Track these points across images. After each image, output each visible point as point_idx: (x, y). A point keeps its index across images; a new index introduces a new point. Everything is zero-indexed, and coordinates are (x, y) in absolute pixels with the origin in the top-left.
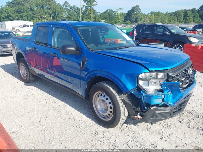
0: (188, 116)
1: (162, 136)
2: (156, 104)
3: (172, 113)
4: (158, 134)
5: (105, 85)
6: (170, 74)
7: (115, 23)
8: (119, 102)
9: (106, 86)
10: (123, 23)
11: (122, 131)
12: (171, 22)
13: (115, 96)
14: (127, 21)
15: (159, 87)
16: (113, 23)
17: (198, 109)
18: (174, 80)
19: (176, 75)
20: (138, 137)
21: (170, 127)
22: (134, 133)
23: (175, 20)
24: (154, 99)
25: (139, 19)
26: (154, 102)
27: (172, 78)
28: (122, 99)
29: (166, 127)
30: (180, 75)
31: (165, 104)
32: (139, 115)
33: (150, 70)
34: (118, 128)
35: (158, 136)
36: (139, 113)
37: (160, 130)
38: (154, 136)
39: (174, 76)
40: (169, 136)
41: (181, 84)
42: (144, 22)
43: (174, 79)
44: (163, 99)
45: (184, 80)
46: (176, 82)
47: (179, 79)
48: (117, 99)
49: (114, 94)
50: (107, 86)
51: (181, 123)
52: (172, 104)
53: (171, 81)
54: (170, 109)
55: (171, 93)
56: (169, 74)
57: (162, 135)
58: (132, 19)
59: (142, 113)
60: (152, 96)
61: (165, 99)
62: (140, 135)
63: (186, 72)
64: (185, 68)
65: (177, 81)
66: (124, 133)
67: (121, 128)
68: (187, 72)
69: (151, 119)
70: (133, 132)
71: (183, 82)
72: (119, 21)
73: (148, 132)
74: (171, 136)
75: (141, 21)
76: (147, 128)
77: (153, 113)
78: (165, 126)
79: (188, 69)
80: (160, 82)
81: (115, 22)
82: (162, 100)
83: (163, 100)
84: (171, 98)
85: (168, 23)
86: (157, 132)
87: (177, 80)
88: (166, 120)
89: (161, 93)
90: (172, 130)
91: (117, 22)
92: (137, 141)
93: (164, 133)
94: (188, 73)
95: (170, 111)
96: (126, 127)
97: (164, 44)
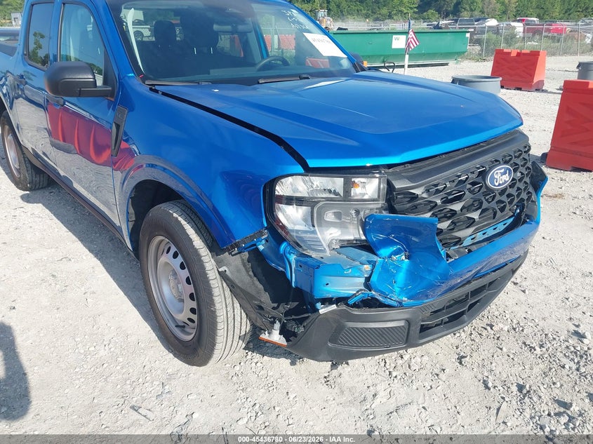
0: (498, 338)
1: (369, 412)
2: (335, 296)
3: (411, 332)
4: (357, 403)
5: (175, 215)
6: (398, 185)
7: (390, 17)
8: (211, 282)
9: (177, 218)
10: (416, 16)
11: (235, 378)
12: (570, 14)
13: (199, 256)
14: (427, 11)
15: (355, 233)
16: (382, 15)
17: (547, 315)
18: (414, 209)
19: (427, 191)
20: (277, 409)
21: (414, 378)
22: (271, 389)
23: (587, 8)
24: (327, 279)
25: (465, 6)
26: (328, 288)
27: (409, 202)
28: (220, 270)
29: (399, 377)
30: (445, 187)
31: (373, 299)
32: (278, 332)
33: (312, 163)
34: (228, 365)
35: (353, 409)
36: (277, 326)
37: (368, 387)
38: (340, 408)
39: (417, 191)
40: (395, 413)
41: (444, 225)
42: (483, 13)
43: (416, 207)
44: (368, 279)
45: (461, 210)
46: (425, 219)
47: (436, 205)
48: (203, 268)
49: (196, 251)
50: (180, 219)
51: (461, 363)
52: (406, 299)
53: (402, 212)
54: (406, 316)
55: (403, 257)
56: (393, 182)
57: (368, 407)
58: (444, 4)
59: (293, 327)
60: (318, 267)
61: (374, 278)
62: (291, 399)
63: (479, 180)
64: (477, 162)
65: (428, 215)
66: (237, 386)
67: (237, 368)
68: (484, 179)
69: (330, 349)
70: (270, 387)
71: (455, 219)
72: (401, 11)
73: (324, 388)
74: (401, 414)
75: (472, 10)
76: (326, 375)
77: (335, 325)
78: (394, 374)
79: (491, 169)
80: (358, 212)
81: (390, 13)
82: (362, 280)
83: (368, 284)
84: (401, 277)
85: (559, 17)
86: (356, 395)
87: (430, 210)
88: (410, 350)
89: (365, 255)
90: (415, 387)
91: (395, 14)
92: (267, 424)
93: (377, 401)
94: (488, 182)
95: (402, 323)
96: (254, 364)
97: (501, 79)
